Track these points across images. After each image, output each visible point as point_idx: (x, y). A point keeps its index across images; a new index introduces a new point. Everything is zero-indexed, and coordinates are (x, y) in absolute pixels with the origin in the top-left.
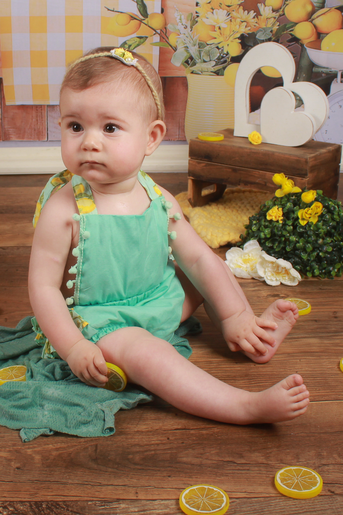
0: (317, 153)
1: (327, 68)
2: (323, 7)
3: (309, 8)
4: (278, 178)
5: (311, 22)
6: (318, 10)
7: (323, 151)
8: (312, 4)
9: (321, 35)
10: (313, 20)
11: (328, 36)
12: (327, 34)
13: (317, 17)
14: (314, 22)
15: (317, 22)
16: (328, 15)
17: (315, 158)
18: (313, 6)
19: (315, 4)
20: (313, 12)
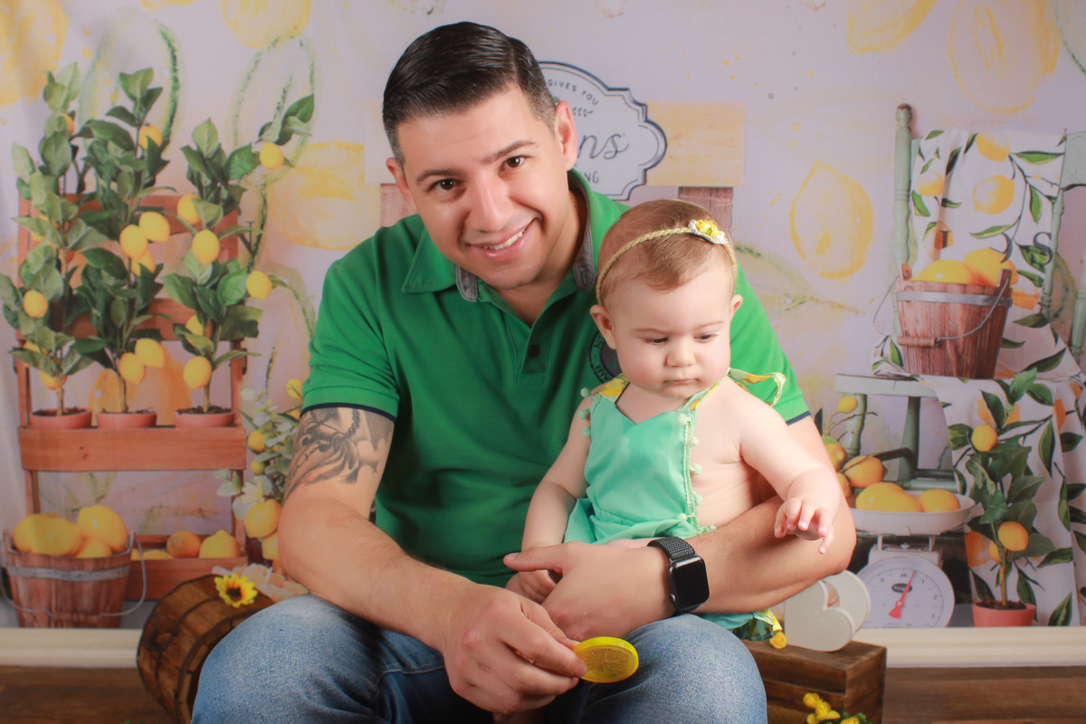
0: (857, 662)
1: (864, 531)
2: (857, 452)
3: (840, 456)
4: (811, 699)
5: (843, 473)
6: (851, 458)
7: (865, 658)
8: (843, 450)
9: (856, 490)
10: (845, 471)
11: (865, 491)
12: (863, 488)
13: (851, 467)
14: (847, 473)
15: (852, 473)
16: (865, 464)
17: (855, 669)
18: (846, 454)
19: (848, 451)
20: (846, 460)
